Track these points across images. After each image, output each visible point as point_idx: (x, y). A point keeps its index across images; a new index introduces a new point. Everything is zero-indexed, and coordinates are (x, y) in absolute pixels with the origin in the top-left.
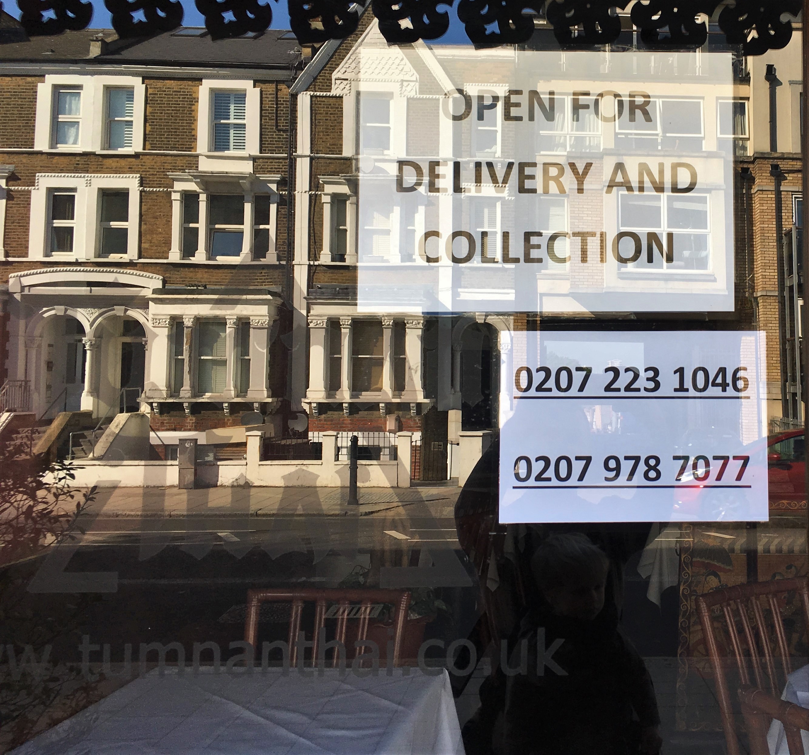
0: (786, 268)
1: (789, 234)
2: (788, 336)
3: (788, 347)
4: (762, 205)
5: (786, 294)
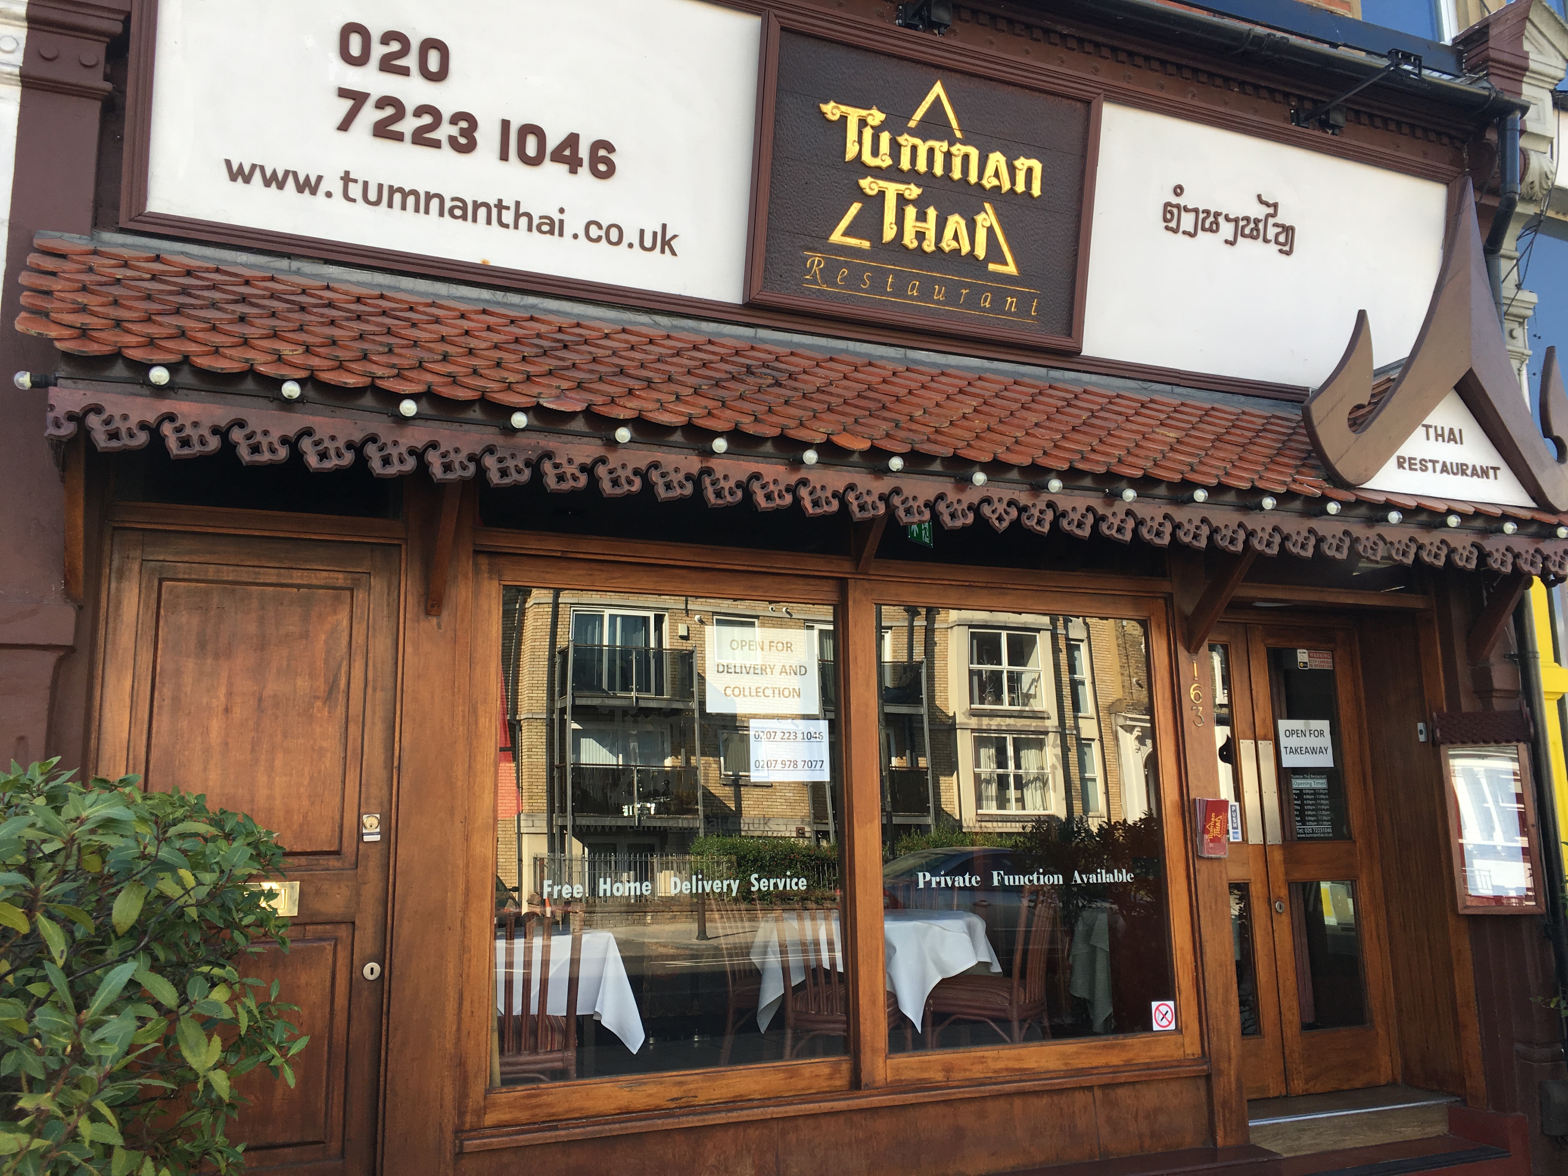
0: (557, 689)
1: (564, 653)
2: (557, 762)
3: (556, 774)
4: (536, 620)
5: (556, 716)
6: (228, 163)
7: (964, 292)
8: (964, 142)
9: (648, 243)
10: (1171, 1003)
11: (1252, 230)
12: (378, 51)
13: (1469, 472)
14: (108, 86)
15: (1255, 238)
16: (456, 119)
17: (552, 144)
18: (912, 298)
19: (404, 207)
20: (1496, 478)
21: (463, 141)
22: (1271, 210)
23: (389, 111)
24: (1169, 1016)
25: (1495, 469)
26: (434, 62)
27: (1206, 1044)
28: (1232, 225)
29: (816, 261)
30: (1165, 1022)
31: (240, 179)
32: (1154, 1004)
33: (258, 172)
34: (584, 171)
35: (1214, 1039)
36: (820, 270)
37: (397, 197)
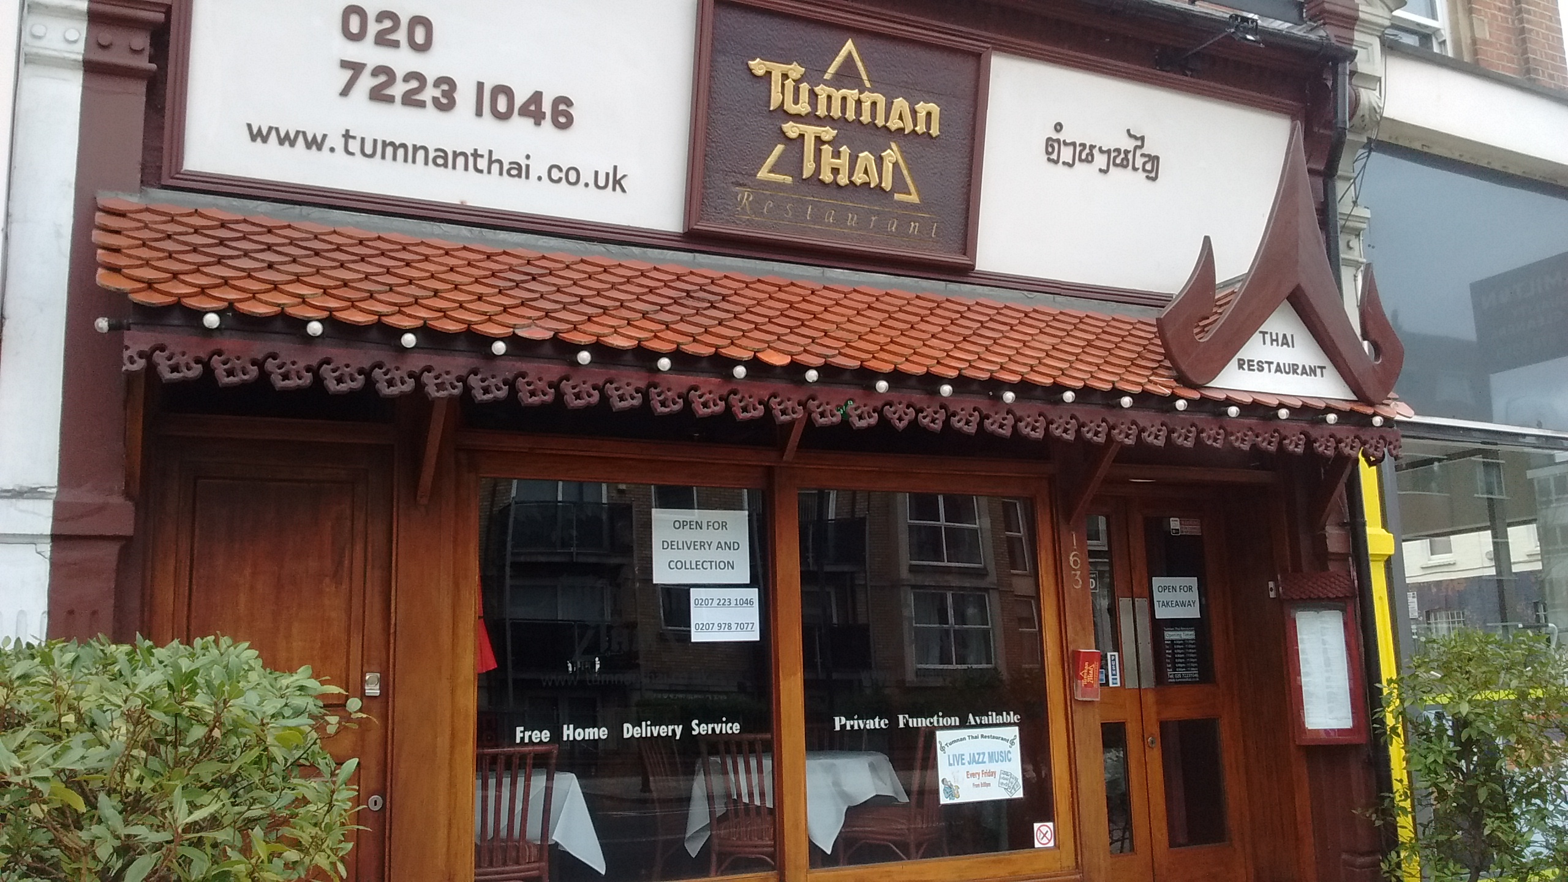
6: (249, 126)
7: (873, 218)
8: (872, 91)
9: (602, 183)
10: (1050, 824)
11: (1123, 159)
12: (373, 28)
13: (1299, 371)
14: (154, 66)
15: (1126, 167)
16: (438, 82)
17: (519, 101)
18: (829, 225)
19: (395, 158)
20: (1322, 376)
21: (444, 101)
22: (1139, 143)
23: (382, 79)
24: (1049, 835)
25: (1322, 368)
26: (420, 37)
27: (1079, 858)
28: (1106, 156)
29: (745, 196)
30: (1045, 841)
31: (259, 140)
32: (1036, 826)
33: (274, 133)
34: (547, 123)
35: (1086, 854)
36: (750, 203)
37: (389, 150)
